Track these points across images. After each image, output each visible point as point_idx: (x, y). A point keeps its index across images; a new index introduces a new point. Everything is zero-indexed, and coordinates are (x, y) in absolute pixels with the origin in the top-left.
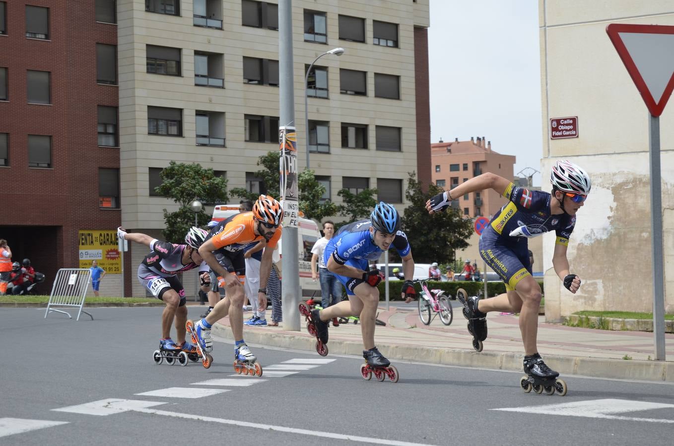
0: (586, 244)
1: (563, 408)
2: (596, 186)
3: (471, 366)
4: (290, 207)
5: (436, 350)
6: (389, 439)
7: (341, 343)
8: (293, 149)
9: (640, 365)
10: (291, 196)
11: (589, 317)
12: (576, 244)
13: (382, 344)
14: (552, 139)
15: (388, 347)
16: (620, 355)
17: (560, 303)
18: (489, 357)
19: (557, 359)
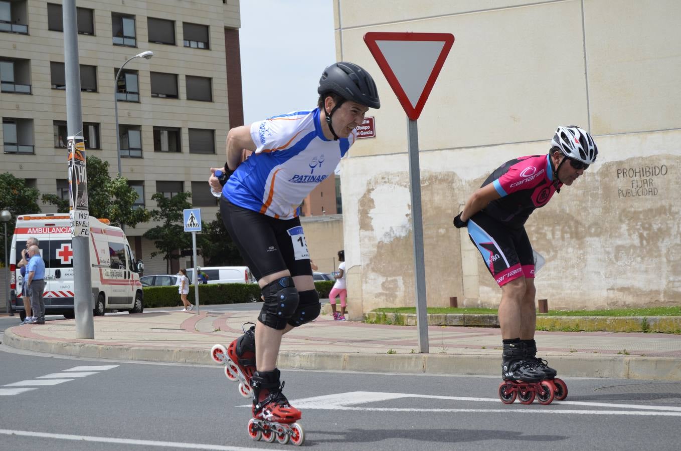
0: (385, 242)
1: (307, 402)
2: (394, 185)
4: (81, 216)
6: (123, 438)
7: (127, 349)
8: (82, 159)
9: (403, 358)
10: (82, 206)
11: (386, 314)
12: (377, 242)
13: (166, 349)
15: (172, 351)
16: (385, 350)
17: (363, 301)
19: (328, 356)
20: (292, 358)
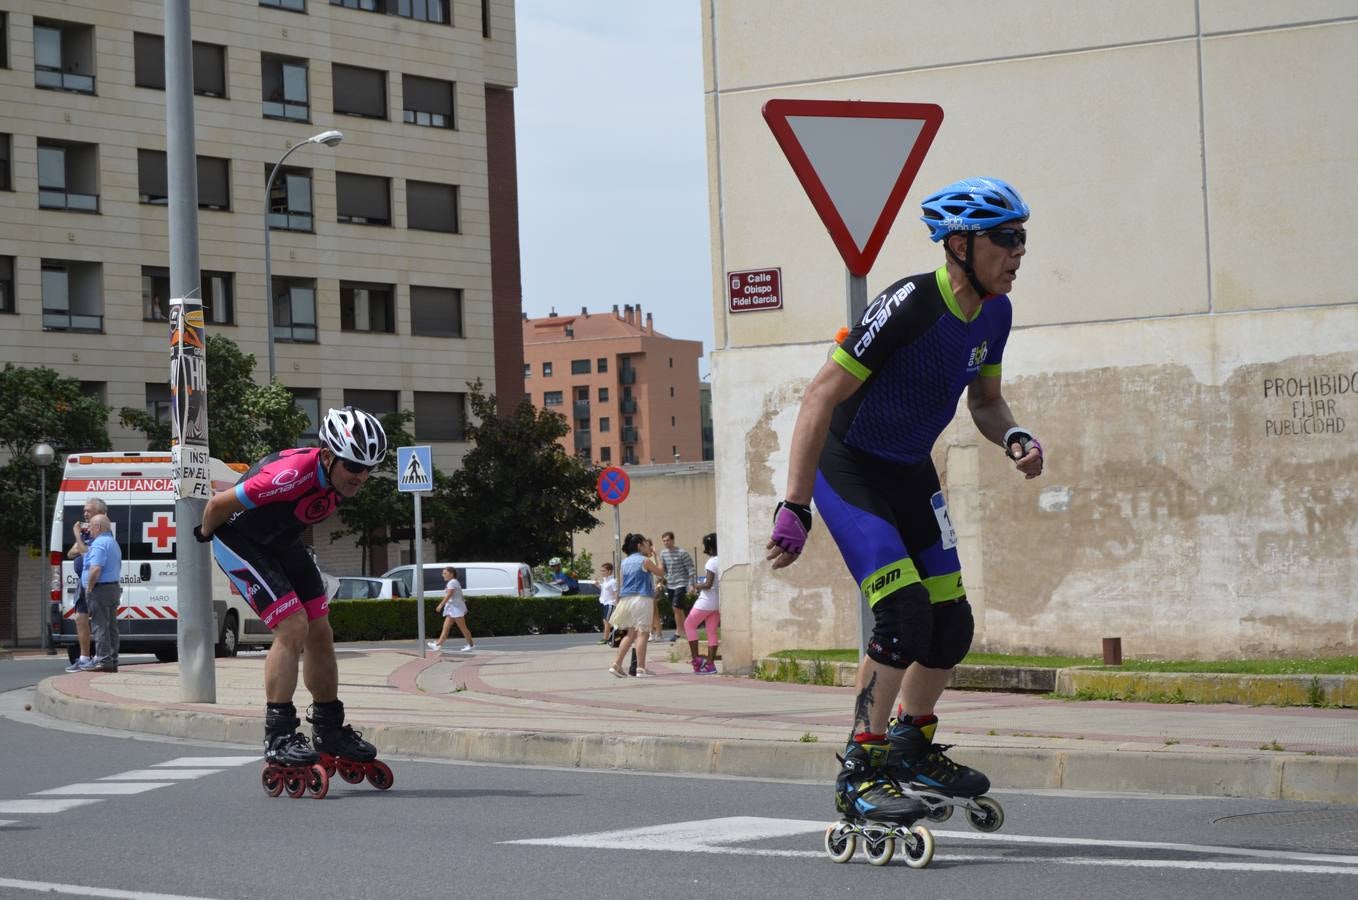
3: (524, 763)
4: (195, 457)
5: (460, 734)
8: (198, 343)
10: (196, 437)
11: (797, 661)
14: (731, 312)
16: (795, 734)
17: (751, 636)
18: (556, 743)
20: (610, 747)
